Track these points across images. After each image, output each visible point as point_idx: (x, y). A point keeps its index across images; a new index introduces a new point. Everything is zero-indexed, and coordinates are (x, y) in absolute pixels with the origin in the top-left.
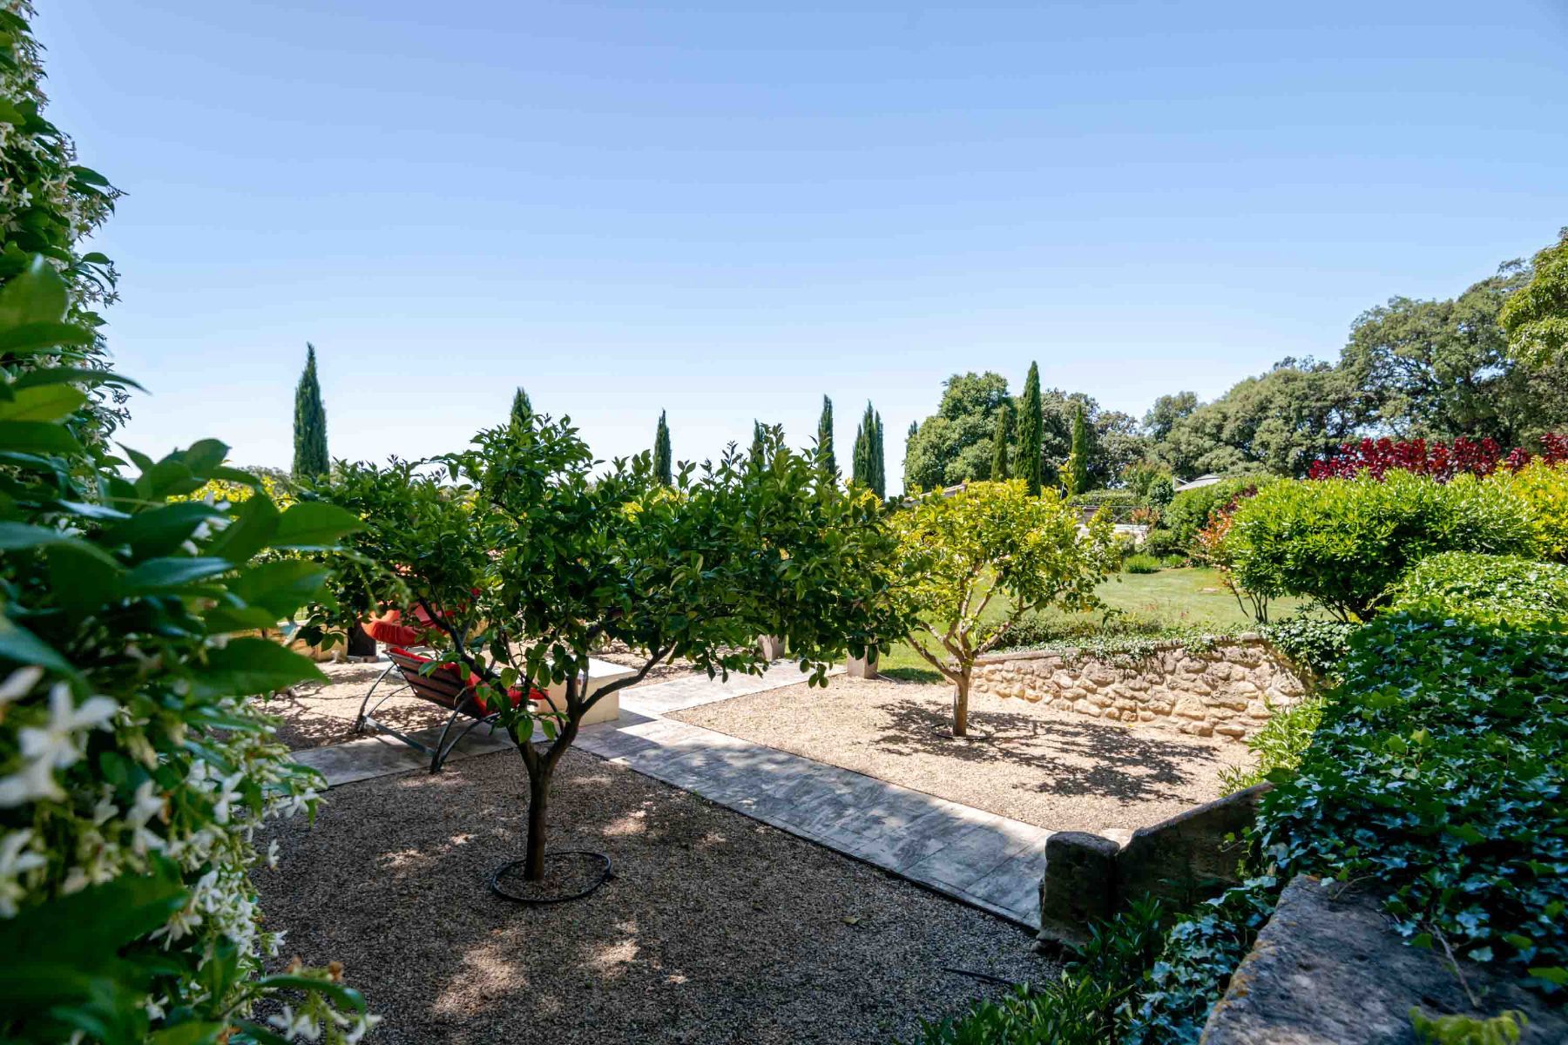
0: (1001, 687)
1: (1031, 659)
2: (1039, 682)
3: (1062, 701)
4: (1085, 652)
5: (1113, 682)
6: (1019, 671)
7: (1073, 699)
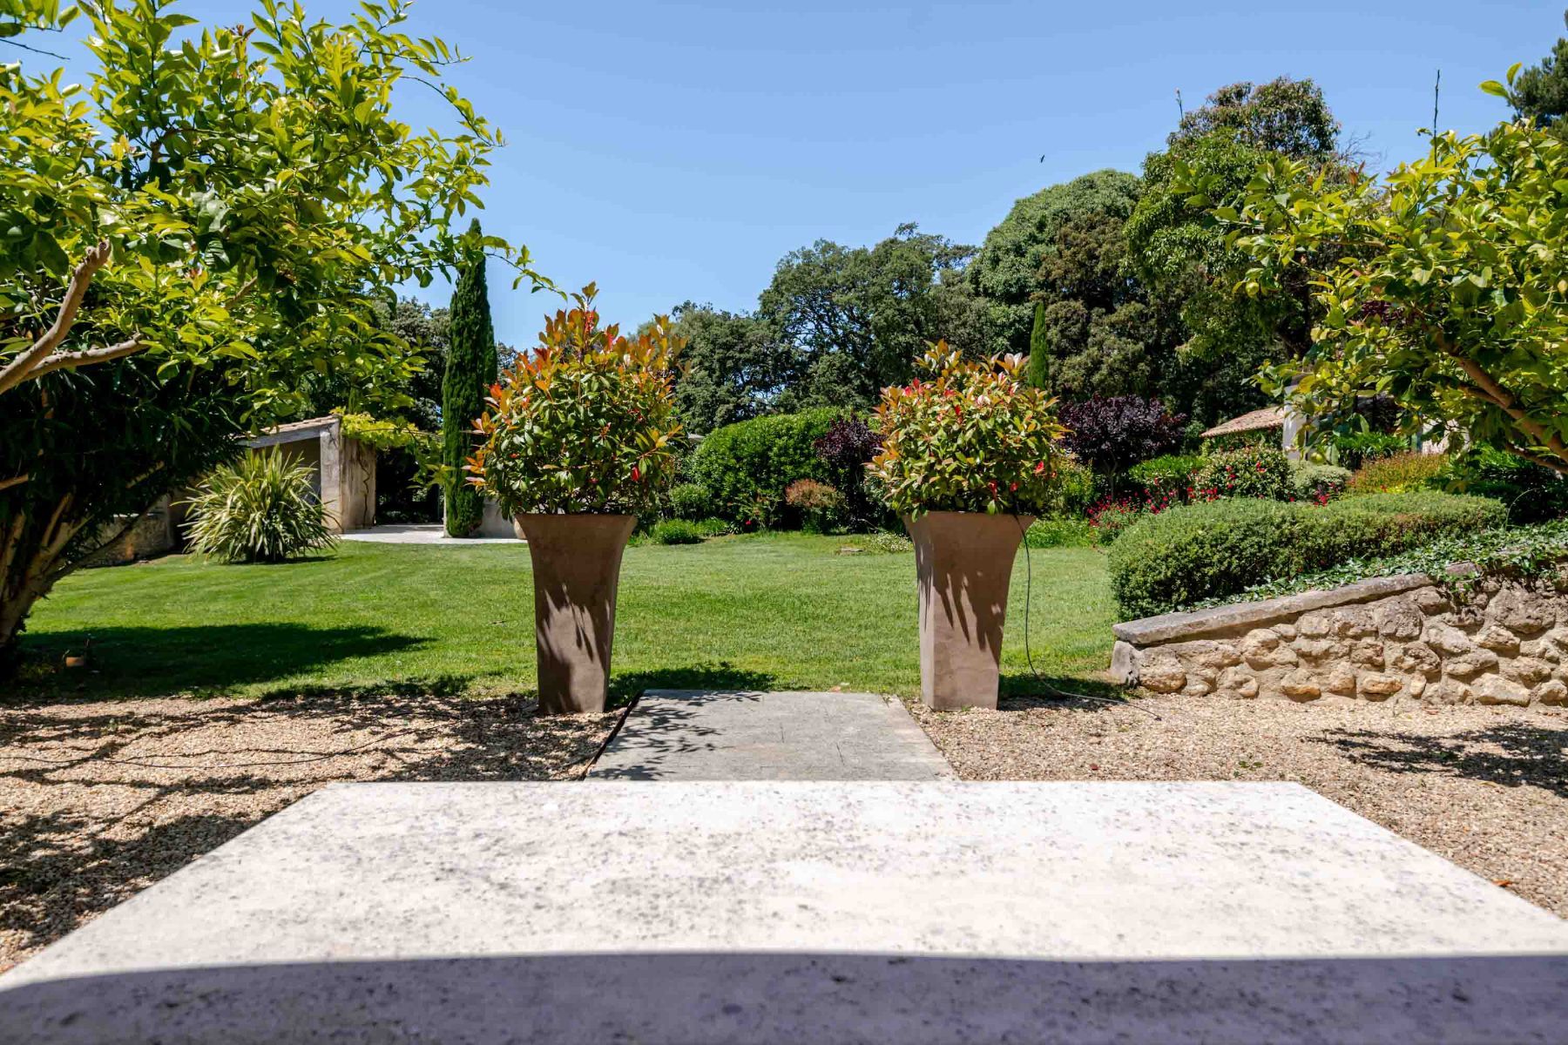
0: (1300, 678)
1: (1363, 601)
2: (1393, 651)
3: (1445, 684)
4: (1494, 569)
5: (1552, 625)
6: (1342, 633)
7: (1467, 678)
